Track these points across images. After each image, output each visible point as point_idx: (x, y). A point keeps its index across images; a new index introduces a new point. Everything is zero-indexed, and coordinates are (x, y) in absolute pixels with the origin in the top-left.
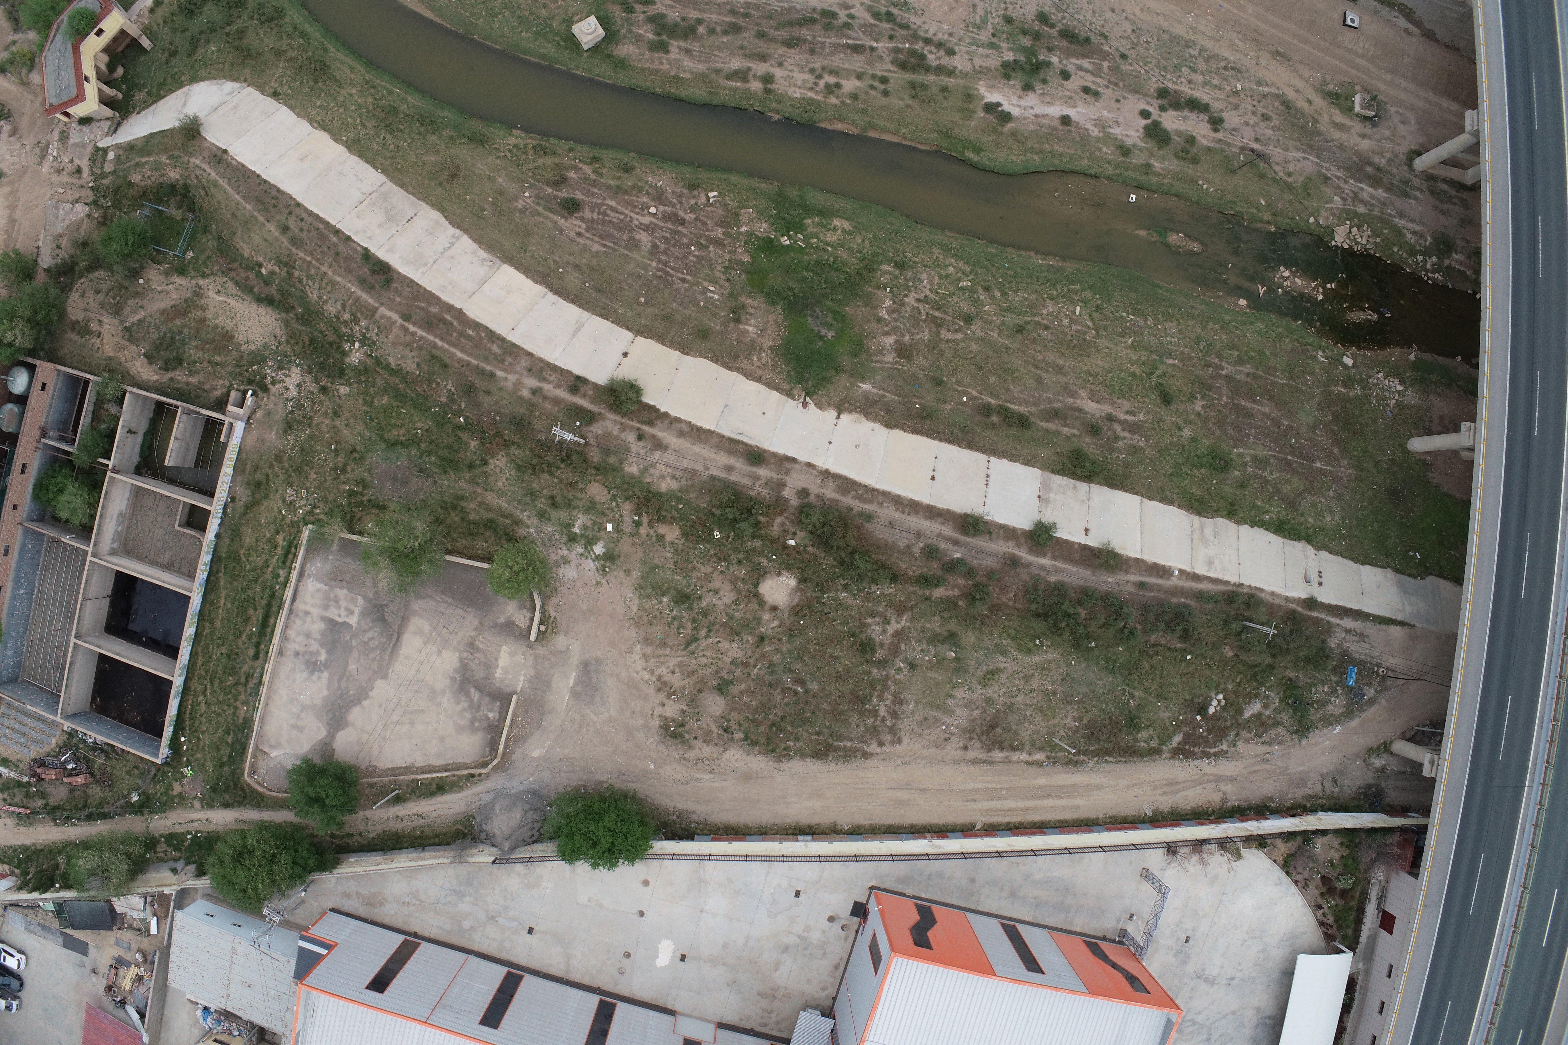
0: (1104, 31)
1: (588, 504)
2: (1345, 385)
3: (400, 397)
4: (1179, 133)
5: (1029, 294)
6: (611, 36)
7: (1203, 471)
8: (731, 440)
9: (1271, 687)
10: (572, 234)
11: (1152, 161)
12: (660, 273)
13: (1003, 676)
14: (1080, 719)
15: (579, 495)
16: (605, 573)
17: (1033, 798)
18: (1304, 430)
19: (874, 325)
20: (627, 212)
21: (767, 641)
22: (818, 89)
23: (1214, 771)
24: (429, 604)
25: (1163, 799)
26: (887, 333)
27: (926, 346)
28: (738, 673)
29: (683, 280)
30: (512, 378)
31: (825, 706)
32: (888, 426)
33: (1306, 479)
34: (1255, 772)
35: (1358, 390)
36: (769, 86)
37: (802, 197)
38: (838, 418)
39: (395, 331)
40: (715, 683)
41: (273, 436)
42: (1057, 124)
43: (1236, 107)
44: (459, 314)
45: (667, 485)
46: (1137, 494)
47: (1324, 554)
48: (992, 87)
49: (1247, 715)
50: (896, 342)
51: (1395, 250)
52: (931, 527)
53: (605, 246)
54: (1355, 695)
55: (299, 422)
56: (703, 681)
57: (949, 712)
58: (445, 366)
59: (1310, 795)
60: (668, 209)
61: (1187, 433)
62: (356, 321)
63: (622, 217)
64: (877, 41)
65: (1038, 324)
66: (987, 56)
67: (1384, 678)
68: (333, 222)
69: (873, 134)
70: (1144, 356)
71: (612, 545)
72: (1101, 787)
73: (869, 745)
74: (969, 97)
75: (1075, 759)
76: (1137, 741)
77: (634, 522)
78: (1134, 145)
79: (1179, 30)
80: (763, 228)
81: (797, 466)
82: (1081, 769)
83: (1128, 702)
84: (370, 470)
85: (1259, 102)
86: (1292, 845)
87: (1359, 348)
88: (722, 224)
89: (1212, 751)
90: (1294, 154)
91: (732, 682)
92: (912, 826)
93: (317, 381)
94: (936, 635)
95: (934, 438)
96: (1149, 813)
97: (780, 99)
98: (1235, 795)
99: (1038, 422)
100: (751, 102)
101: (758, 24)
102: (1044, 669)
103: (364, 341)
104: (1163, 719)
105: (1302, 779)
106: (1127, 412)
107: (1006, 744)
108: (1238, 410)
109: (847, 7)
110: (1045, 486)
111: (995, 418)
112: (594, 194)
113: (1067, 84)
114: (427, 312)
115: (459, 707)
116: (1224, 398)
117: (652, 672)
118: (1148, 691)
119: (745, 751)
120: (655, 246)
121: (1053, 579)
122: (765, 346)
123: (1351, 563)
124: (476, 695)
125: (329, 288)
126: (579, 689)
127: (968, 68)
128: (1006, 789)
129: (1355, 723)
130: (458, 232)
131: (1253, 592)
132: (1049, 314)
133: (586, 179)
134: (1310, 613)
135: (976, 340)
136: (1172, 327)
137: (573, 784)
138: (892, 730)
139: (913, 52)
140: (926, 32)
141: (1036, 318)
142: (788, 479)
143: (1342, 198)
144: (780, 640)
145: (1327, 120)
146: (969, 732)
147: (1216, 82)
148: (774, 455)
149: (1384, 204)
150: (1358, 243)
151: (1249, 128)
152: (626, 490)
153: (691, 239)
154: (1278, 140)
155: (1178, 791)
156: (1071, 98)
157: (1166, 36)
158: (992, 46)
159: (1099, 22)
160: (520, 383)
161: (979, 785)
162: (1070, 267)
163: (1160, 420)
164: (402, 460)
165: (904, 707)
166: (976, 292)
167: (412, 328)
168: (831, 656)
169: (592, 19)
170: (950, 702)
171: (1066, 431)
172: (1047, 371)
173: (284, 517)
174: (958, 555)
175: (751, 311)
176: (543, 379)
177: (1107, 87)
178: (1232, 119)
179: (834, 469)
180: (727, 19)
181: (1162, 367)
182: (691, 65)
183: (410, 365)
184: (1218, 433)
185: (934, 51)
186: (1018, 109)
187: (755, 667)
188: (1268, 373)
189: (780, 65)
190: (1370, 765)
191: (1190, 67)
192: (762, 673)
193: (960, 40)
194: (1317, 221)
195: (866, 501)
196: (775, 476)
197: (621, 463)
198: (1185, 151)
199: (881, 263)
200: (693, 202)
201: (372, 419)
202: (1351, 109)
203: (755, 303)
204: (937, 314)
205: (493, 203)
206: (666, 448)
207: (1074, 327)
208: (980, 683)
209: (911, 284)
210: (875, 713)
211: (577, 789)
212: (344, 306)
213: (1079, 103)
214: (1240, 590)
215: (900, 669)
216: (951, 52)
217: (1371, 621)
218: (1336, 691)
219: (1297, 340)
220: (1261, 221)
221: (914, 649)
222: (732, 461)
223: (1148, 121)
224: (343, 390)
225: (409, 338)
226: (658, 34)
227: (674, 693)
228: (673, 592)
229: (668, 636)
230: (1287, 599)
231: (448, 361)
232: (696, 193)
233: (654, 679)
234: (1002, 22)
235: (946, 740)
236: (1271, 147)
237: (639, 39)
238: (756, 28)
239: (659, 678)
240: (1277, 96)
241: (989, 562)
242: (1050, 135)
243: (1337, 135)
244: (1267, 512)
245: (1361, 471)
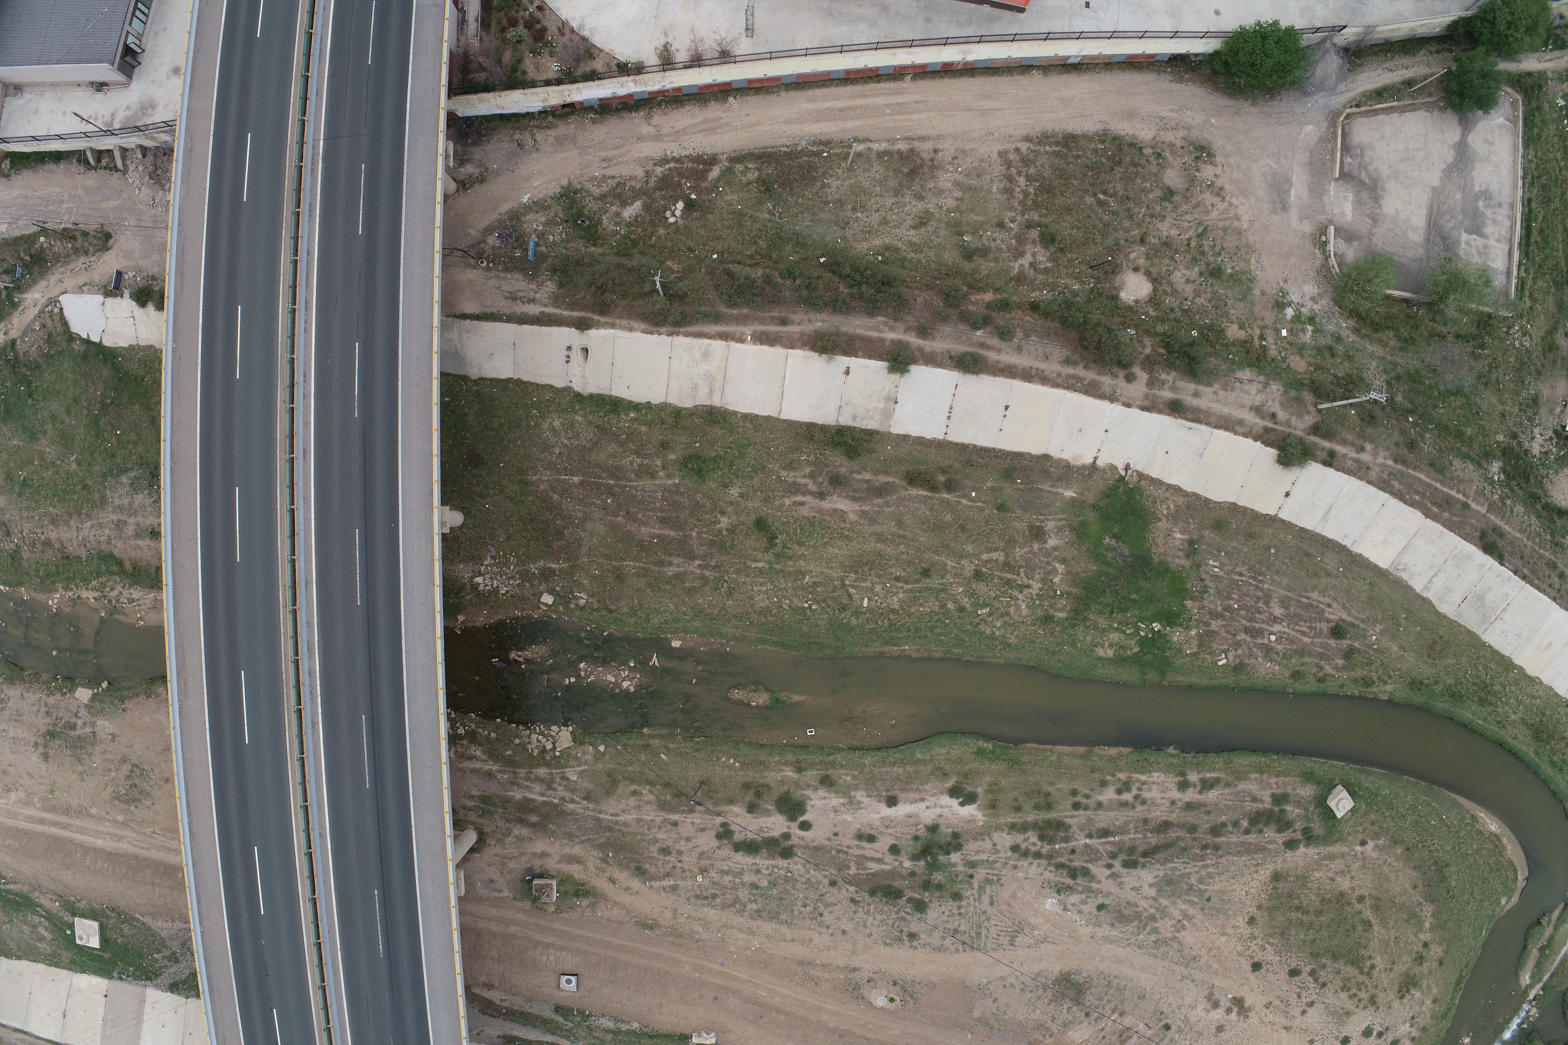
0: (854, 908)
1: (1304, 352)
2: (552, 571)
3: (1459, 435)
4: (767, 813)
5: (918, 611)
6: (1321, 802)
7: (713, 454)
8: (1199, 421)
9: (614, 236)
10: (1335, 605)
11: (796, 776)
12: (1260, 578)
13: (909, 222)
14: (824, 186)
15: (1312, 360)
16: (1281, 290)
17: (856, 107)
18: (598, 515)
19: (1068, 555)
20: (1293, 633)
21: (1138, 238)
22: (1138, 784)
23: (665, 146)
24: (1410, 254)
25: (719, 114)
26: (1055, 549)
27: (1016, 541)
28: (1158, 208)
29: (1241, 574)
30: (1380, 460)
31: (1075, 183)
32: (1046, 457)
33: (589, 462)
34: (617, 148)
35: (534, 568)
36: (1181, 779)
37: (1144, 673)
38: (1096, 458)
39: (1472, 493)
40: (1176, 198)
41: (1546, 392)
42: (901, 796)
43: (702, 855)
44: (1427, 514)
45: (1246, 374)
46: (785, 421)
47: (559, 383)
48: (969, 822)
49: (638, 204)
50: (1046, 542)
51: (493, 735)
52: (1008, 358)
53: (1308, 598)
54: (510, 236)
55: (1528, 406)
56: (1186, 199)
57: (957, 184)
58: (1432, 465)
59: (549, 128)
60: (1260, 641)
61: (734, 491)
62: (1502, 499)
63: (1297, 628)
64: (1087, 845)
65: (907, 582)
66: (978, 852)
67: (479, 256)
68: (1528, 586)
69: (1081, 749)
70: (790, 566)
71: (1280, 316)
72: (788, 122)
73: (1029, 148)
74: (993, 806)
75: (822, 147)
76: (758, 169)
77: (1265, 339)
78: (816, 789)
79: (767, 927)
80: (1177, 636)
81: (1138, 403)
82: (813, 138)
83: (774, 207)
84: (1472, 368)
85: (674, 867)
86: (586, 67)
87: (529, 617)
88: (1211, 634)
89: (672, 165)
90: (629, 817)
91: (1162, 200)
92: (973, 76)
93: (1520, 444)
94: (984, 256)
95: (1001, 450)
96: (731, 99)
97: (1169, 769)
98: (637, 122)
99: (897, 481)
100: (1195, 761)
101: (1195, 839)
102: (869, 232)
103: (1492, 482)
104: (733, 192)
105: (561, 144)
106: (802, 504)
107: (896, 156)
108: (678, 526)
109: (1113, 876)
110: (888, 415)
111: (942, 478)
112: (1321, 647)
113: (891, 841)
114: (1450, 513)
115: (1374, 165)
116: (694, 534)
117: (1230, 204)
118: (755, 219)
119: (1137, 138)
120: (1267, 603)
121: (880, 318)
122: (1164, 520)
123: (525, 378)
124: (1364, 176)
125: (1524, 526)
126: (1286, 187)
127: (996, 836)
128: (885, 115)
129: (505, 208)
130: (1425, 595)
131: (655, 329)
132: (896, 594)
133: (1328, 660)
134: (583, 314)
135: (968, 556)
136: (761, 602)
137: (1276, 102)
138: (1009, 164)
139: (1051, 841)
140: (1039, 865)
141: (909, 587)
142: (1146, 390)
143: (567, 779)
144: (1126, 241)
145: (590, 865)
146: (934, 166)
147: (728, 878)
148: (1160, 412)
149: (512, 783)
150: (541, 733)
151: (685, 834)
152: (1276, 367)
153: (1238, 615)
154: (649, 829)
155: (702, 122)
156: (887, 827)
157: (784, 917)
158: (972, 865)
159: (861, 915)
160: (1374, 455)
161: (915, 116)
162: (876, 647)
163: (765, 500)
164: (1450, 379)
165: (1002, 186)
166: (973, 604)
167: (1460, 496)
168: (1079, 229)
169: (1339, 815)
170: (959, 194)
171: (867, 476)
172: (893, 535)
173: (1528, 322)
174: (978, 333)
175: (1180, 553)
176: (1357, 461)
177: (848, 847)
178: (707, 841)
179: (1105, 404)
180: (1222, 839)
181: (769, 556)
182: (1251, 787)
183: (1457, 463)
184: (699, 497)
185: (1031, 847)
186: (942, 803)
187: (1144, 215)
188: (646, 569)
189: (1173, 802)
190: (478, 166)
191: (757, 887)
192: (1137, 210)
193: (1006, 864)
194: (595, 747)
195: (1074, 377)
196: (1157, 392)
197: (1285, 391)
198: (758, 794)
199: (1067, 619)
200: (1240, 652)
201: (1477, 413)
202: (561, 883)
203: (1177, 561)
204: (1009, 576)
205: (1399, 625)
206: (1251, 408)
207: (869, 584)
208: (932, 213)
209: (1037, 602)
210: (1028, 178)
211: (1272, 97)
212: (1512, 511)
213: (878, 823)
214: (671, 329)
215: (1013, 221)
216: (1015, 848)
217: (504, 315)
218: (538, 237)
219: (611, 612)
220: (661, 736)
221: (1002, 241)
222: (1195, 402)
223: (801, 819)
224: (1500, 438)
225: (1461, 487)
226: (1282, 811)
227: (1209, 186)
228: (1224, 278)
229: (1222, 238)
230: (613, 326)
231: (1430, 469)
232: (1237, 661)
233: (1228, 199)
234: (963, 892)
235: (955, 158)
236: (658, 819)
237: (1298, 803)
238: (1196, 835)
239: (1223, 200)
240: (653, 878)
241: (948, 329)
242: (907, 783)
243: (577, 850)
244: (636, 419)
245: (521, 481)
